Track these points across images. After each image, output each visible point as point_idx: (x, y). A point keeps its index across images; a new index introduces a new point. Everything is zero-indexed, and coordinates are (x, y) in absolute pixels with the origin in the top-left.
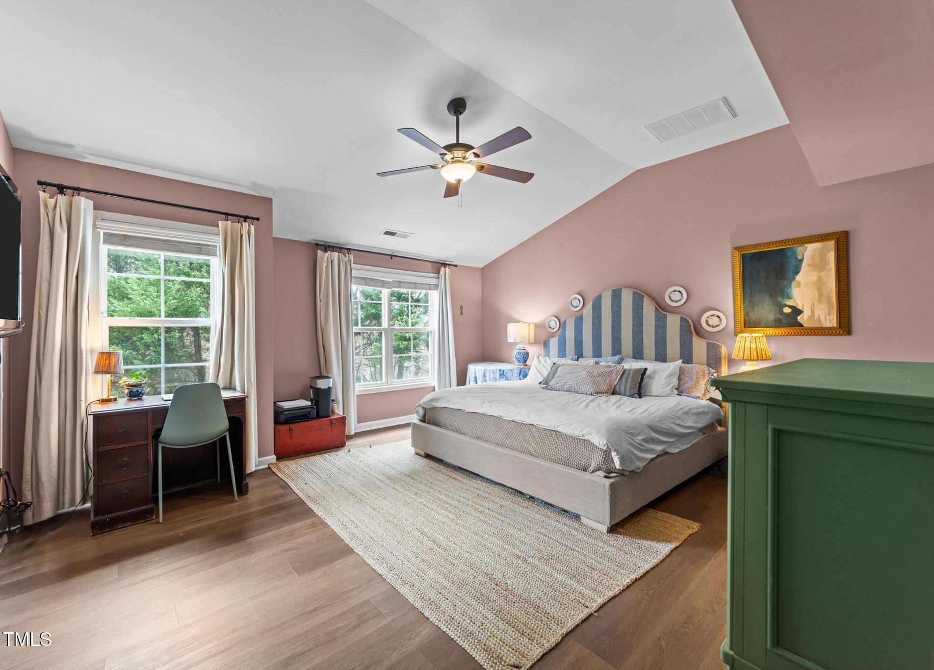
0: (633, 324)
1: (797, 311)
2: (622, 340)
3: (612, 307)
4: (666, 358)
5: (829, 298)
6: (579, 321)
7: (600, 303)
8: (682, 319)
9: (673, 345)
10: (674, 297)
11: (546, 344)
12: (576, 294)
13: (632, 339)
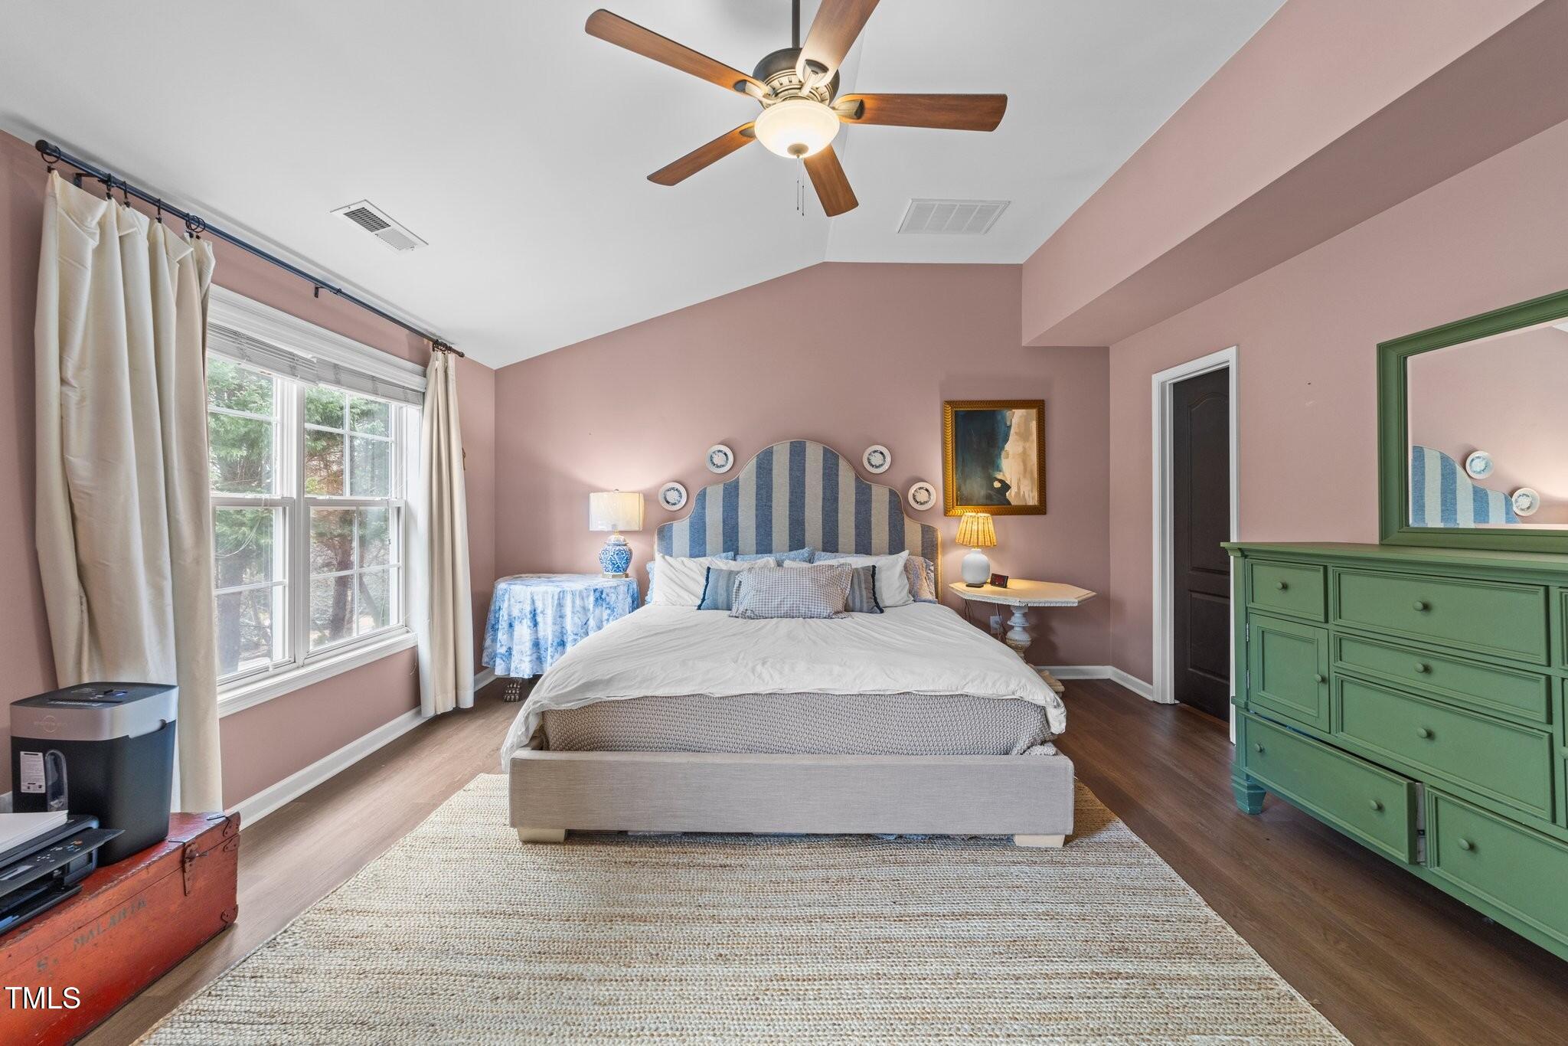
0: (824, 499)
1: (1006, 487)
2: (806, 525)
3: (791, 469)
4: (871, 550)
5: (1032, 473)
6: (731, 493)
7: (770, 462)
8: (891, 491)
9: (880, 532)
10: (877, 460)
11: (664, 533)
12: (719, 444)
13: (821, 521)
